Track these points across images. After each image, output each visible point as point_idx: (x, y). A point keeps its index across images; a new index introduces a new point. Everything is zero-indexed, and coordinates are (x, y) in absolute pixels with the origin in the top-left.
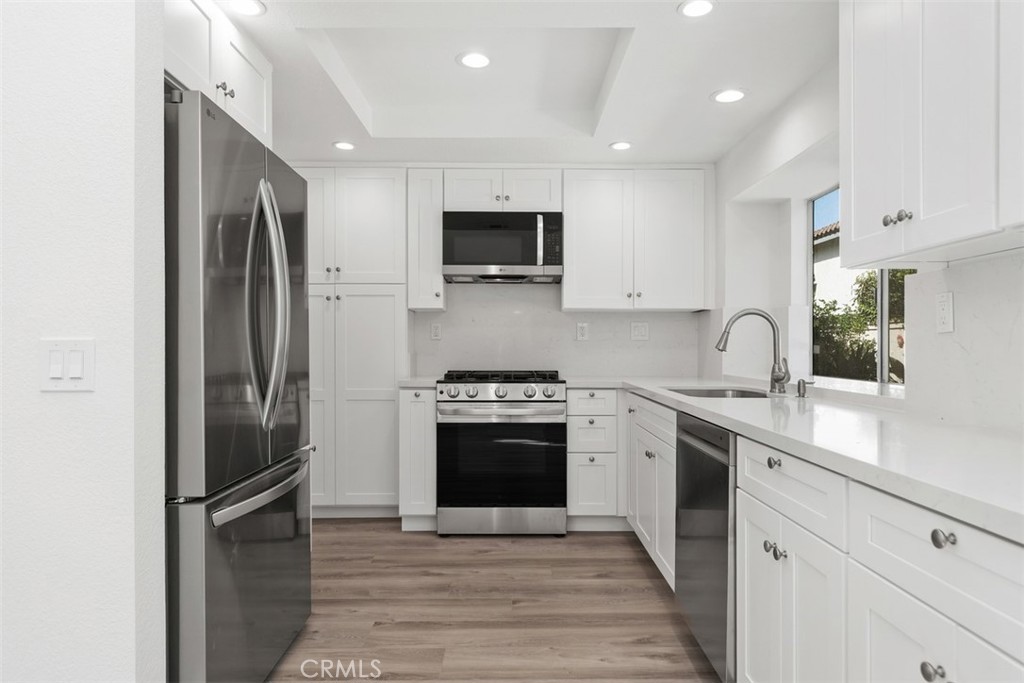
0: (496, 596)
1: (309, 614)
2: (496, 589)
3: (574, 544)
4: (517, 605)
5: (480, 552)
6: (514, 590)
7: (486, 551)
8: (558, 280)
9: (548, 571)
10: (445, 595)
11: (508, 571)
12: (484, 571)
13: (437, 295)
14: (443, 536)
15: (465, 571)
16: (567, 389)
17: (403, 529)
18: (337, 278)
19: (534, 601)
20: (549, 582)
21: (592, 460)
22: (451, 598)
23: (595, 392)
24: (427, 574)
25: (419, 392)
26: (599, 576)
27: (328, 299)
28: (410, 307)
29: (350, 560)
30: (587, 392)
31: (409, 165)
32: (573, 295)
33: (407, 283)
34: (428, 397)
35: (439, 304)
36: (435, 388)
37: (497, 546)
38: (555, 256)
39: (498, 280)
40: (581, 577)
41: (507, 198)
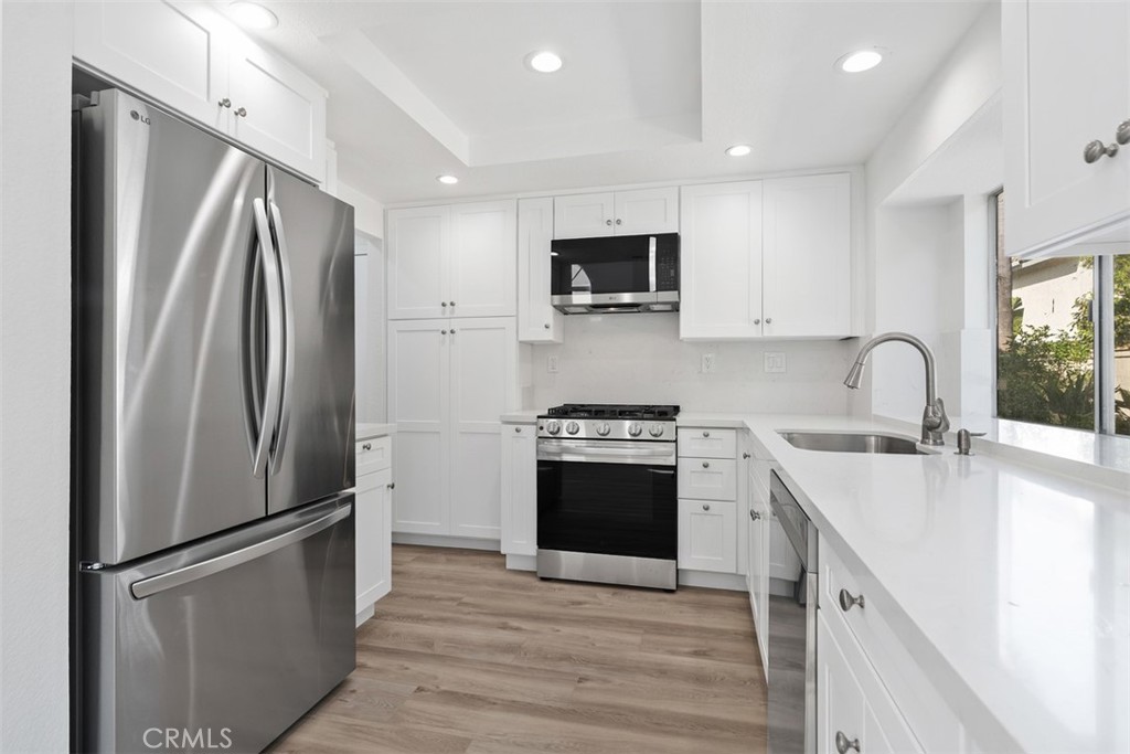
0: (565, 667)
1: (353, 666)
2: (567, 658)
3: (681, 603)
4: (581, 685)
5: (573, 603)
6: (586, 662)
7: (580, 603)
8: (675, 308)
9: (636, 639)
10: (508, 659)
11: (591, 633)
12: (566, 630)
13: (547, 327)
14: (543, 579)
15: (546, 627)
16: (677, 427)
17: (508, 567)
18: (452, 312)
19: (605, 681)
20: (634, 655)
21: (707, 509)
22: (515, 663)
23: (711, 432)
24: (504, 627)
25: (519, 427)
26: (696, 654)
27: (443, 333)
28: (521, 339)
29: (440, 599)
30: (702, 432)
31: (519, 196)
32: (691, 323)
33: (517, 316)
34: (530, 433)
35: (549, 336)
36: (536, 424)
37: (595, 596)
38: (670, 280)
39: (612, 309)
40: (673, 653)
41: (619, 222)
